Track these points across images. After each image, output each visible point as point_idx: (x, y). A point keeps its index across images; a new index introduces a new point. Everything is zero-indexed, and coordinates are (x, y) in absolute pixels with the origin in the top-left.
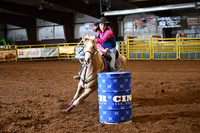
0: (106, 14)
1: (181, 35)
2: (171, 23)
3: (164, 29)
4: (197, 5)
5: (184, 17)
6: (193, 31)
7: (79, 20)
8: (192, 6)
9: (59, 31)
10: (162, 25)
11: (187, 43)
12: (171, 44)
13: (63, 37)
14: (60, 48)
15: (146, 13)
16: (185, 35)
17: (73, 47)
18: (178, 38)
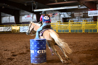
0: (35, 11)
1: (71, 21)
2: (66, 15)
3: (63, 18)
4: (79, 7)
5: (73, 13)
6: (77, 19)
7: (22, 13)
8: (76, 7)
9: (12, 19)
10: (62, 16)
11: (74, 25)
12: (66, 25)
13: (14, 22)
14: (13, 27)
15: (54, 10)
16: (73, 21)
17: (19, 27)
18: (69, 22)
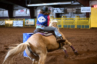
1: (64, 17)
2: (59, 11)
3: (56, 14)
4: (72, 3)
5: (66, 8)
6: (70, 15)
7: (15, 8)
8: (69, 3)
9: (6, 13)
10: (55, 11)
11: (67, 21)
12: (59, 20)
13: (8, 16)
14: (6, 21)
15: (48, 6)
16: (66, 17)
17: (12, 21)
18: (62, 18)
